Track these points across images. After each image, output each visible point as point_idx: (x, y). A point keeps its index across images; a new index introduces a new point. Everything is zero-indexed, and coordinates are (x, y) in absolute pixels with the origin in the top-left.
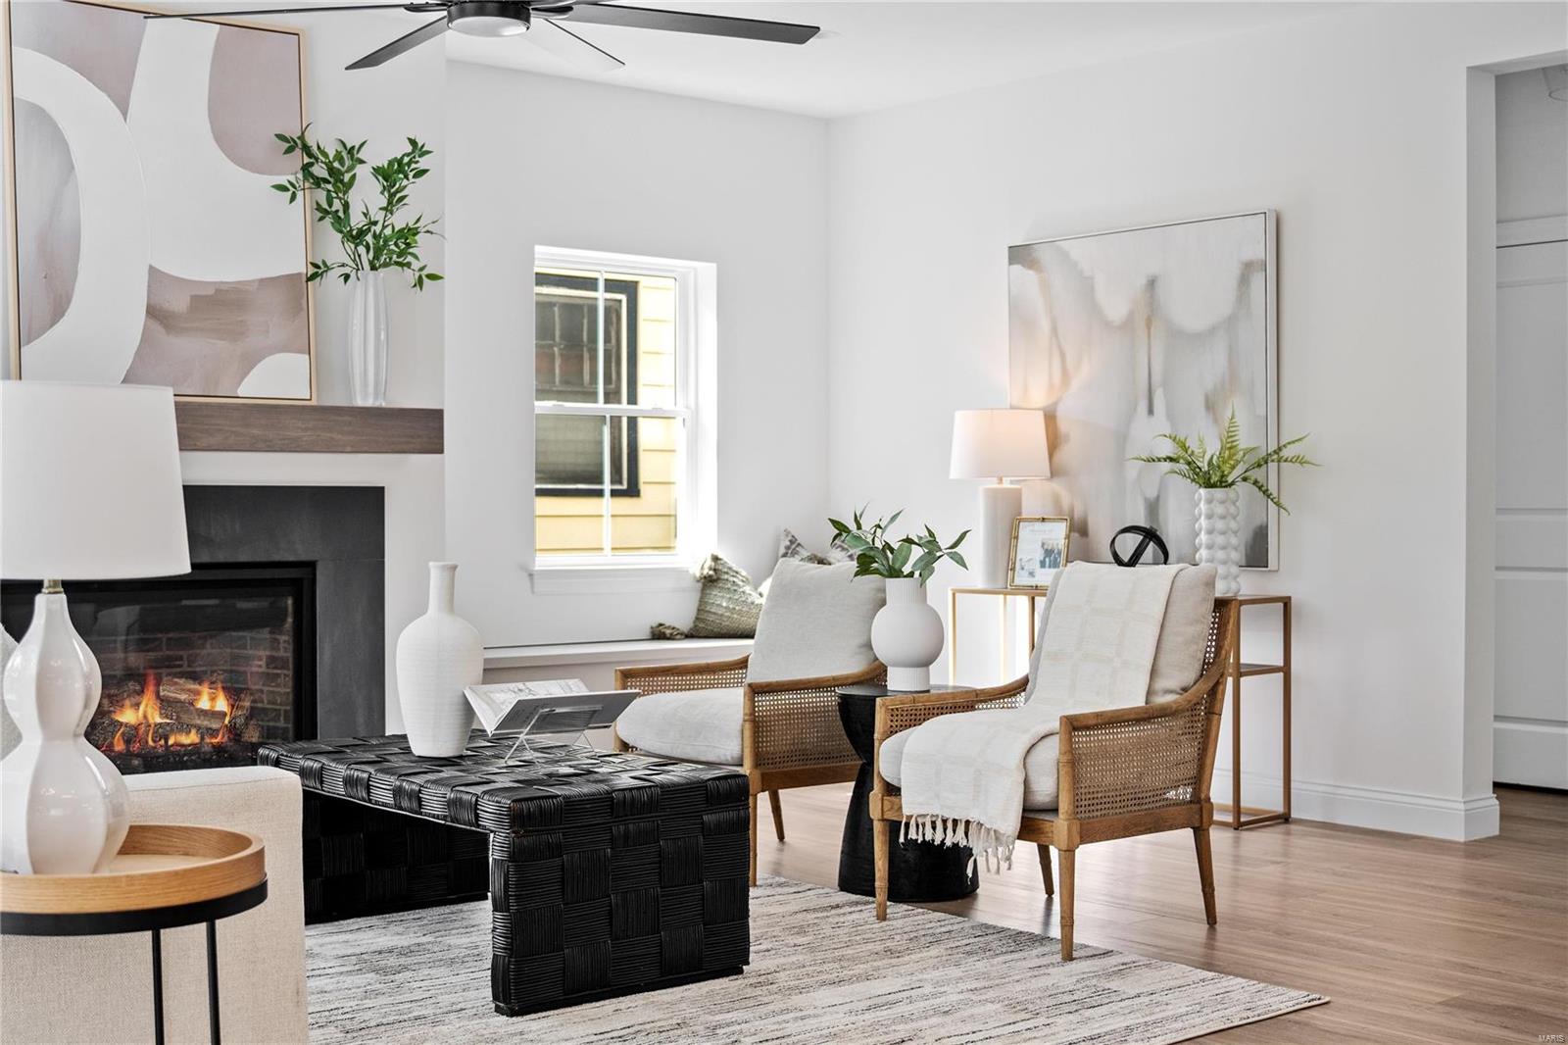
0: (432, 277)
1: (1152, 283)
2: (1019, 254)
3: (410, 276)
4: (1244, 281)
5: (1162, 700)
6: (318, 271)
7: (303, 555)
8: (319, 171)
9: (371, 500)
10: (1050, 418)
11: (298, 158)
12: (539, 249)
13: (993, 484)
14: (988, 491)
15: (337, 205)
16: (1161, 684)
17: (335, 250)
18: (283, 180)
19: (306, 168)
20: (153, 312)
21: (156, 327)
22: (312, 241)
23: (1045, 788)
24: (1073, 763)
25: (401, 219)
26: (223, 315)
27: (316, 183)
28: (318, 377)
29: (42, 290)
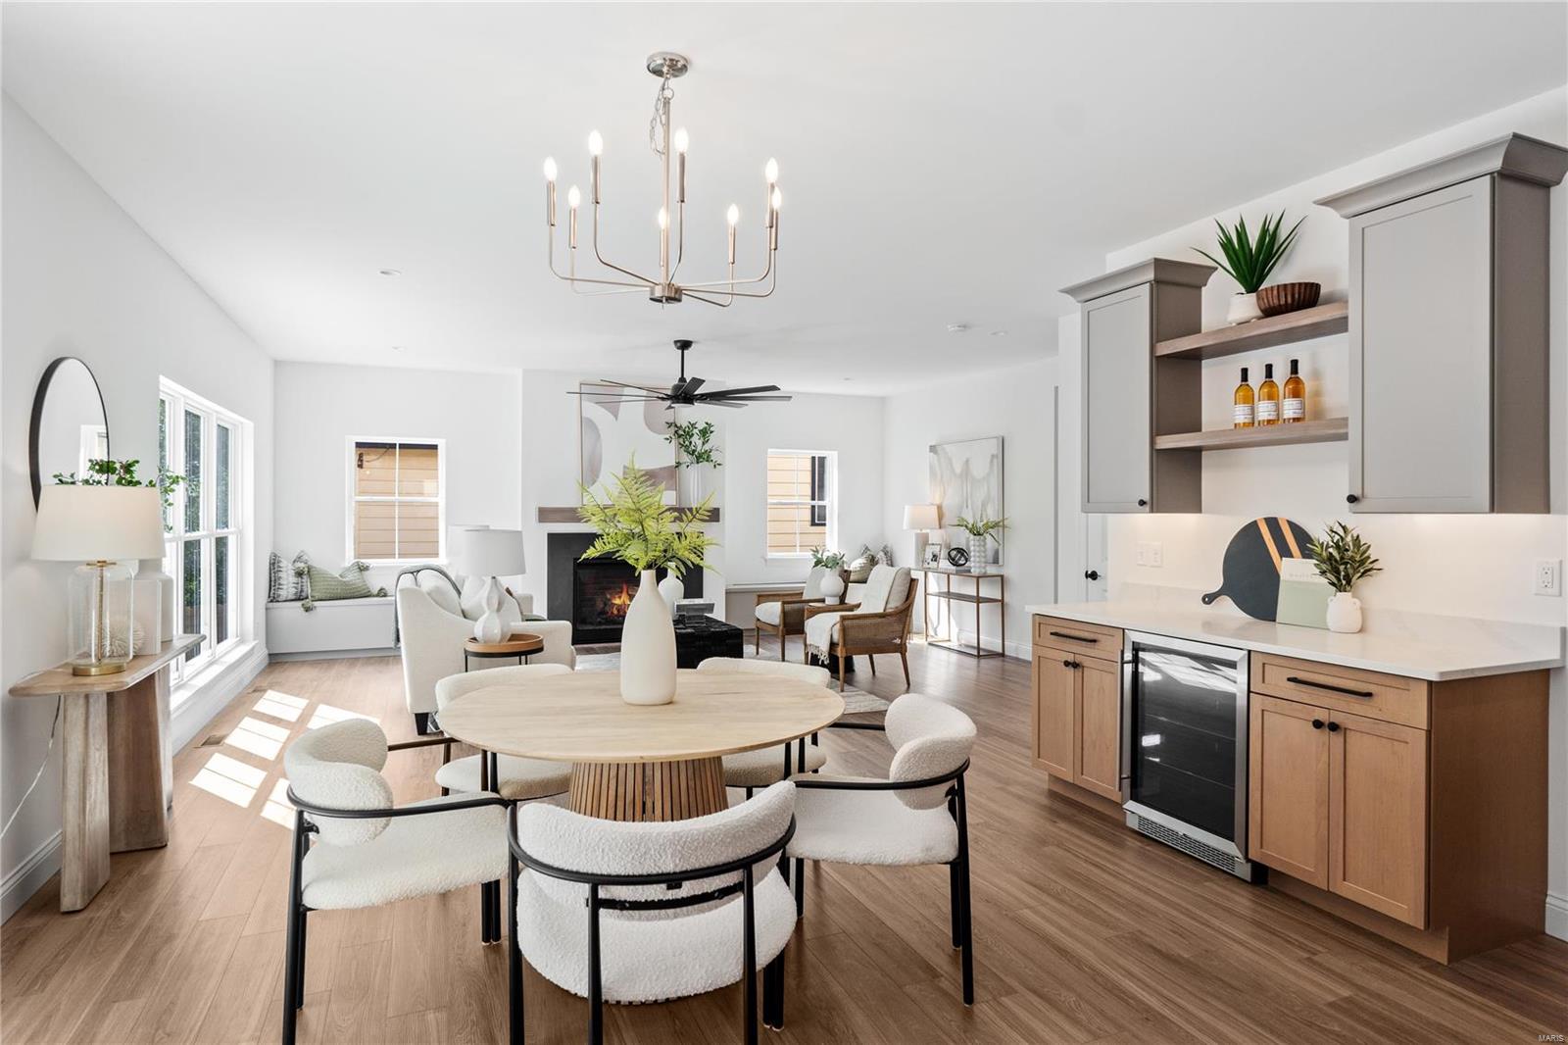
0: (719, 464)
1: (967, 461)
2: (933, 449)
3: (712, 464)
4: (992, 461)
5: (889, 611)
6: (678, 464)
8: (681, 432)
10: (940, 508)
11: (673, 429)
12: (769, 450)
13: (919, 531)
14: (917, 534)
15: (687, 443)
16: (889, 606)
17: (686, 458)
18: (668, 436)
19: (676, 432)
22: (678, 455)
23: (836, 637)
24: (844, 630)
25: (707, 447)
26: (652, 477)
27: (680, 436)
28: (679, 498)
29: (590, 473)
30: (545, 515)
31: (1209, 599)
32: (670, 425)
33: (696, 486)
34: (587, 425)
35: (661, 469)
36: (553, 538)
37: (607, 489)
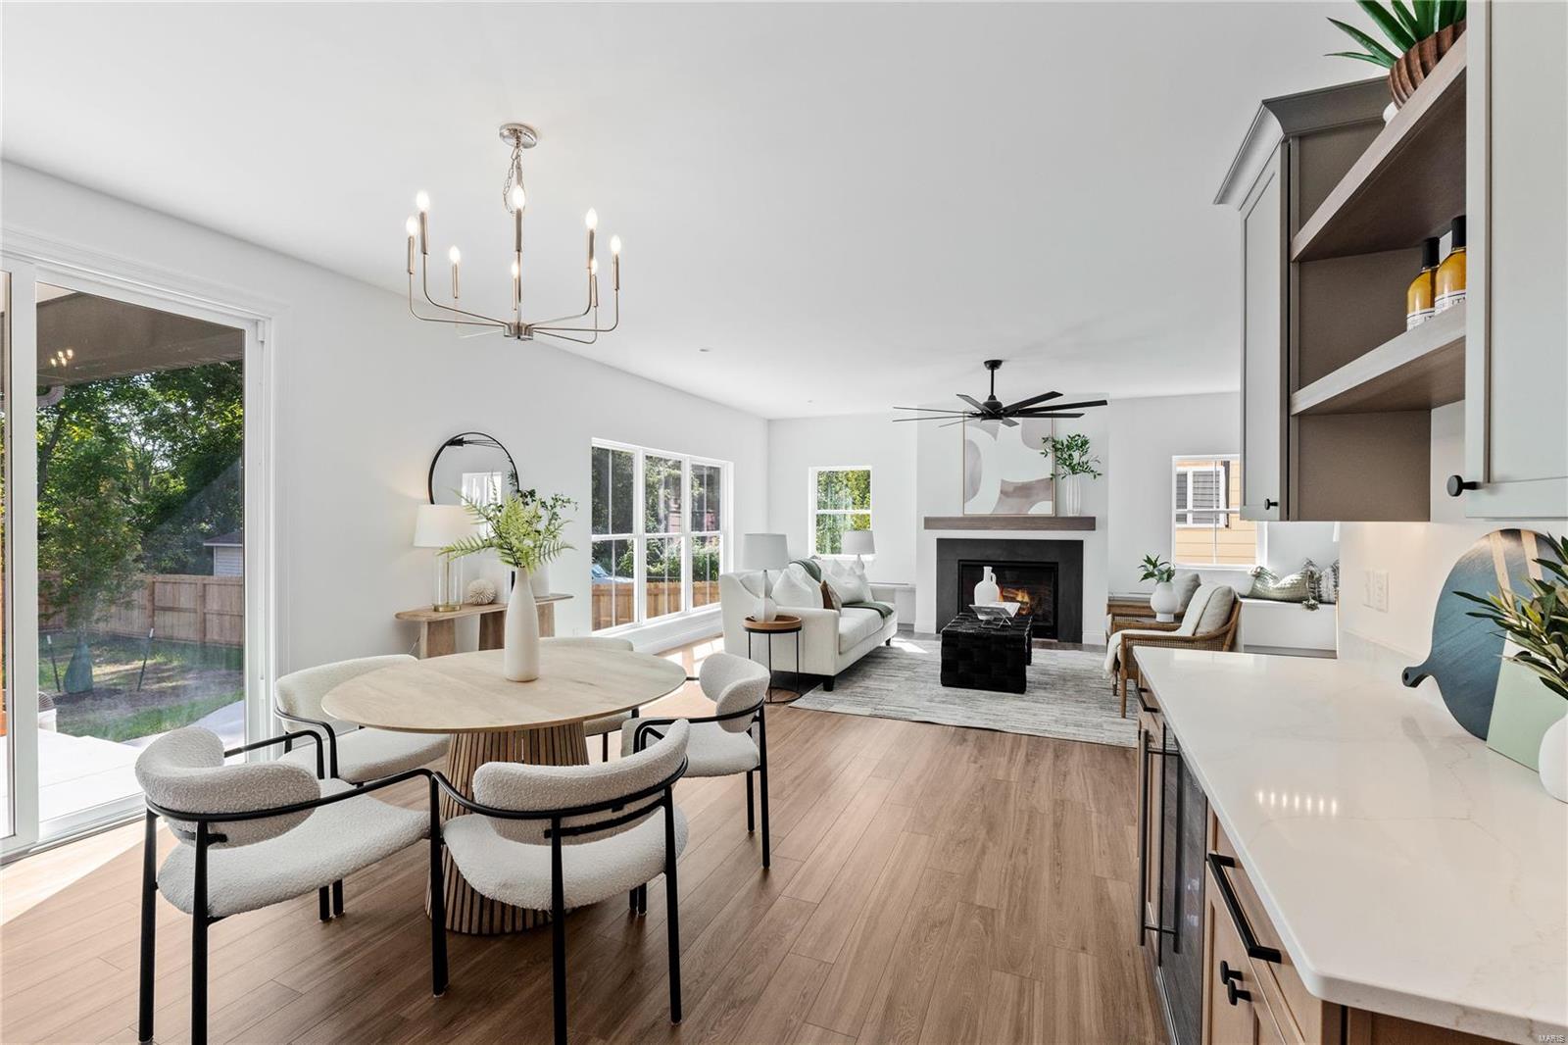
0: (1099, 474)
3: (1092, 475)
6: (1054, 476)
7: (1053, 560)
8: (1059, 446)
9: (1079, 544)
11: (1050, 444)
12: (1174, 457)
15: (1065, 456)
17: (1062, 470)
18: (1045, 451)
19: (1053, 446)
20: (1002, 492)
21: (1003, 497)
22: (1055, 467)
24: (1126, 651)
25: (1086, 458)
26: (1024, 491)
27: (1056, 450)
28: (1056, 507)
29: (971, 488)
30: (930, 523)
31: (1412, 678)
32: (1046, 440)
33: (1074, 497)
34: (968, 445)
35: (1038, 481)
36: (941, 542)
37: (986, 503)
